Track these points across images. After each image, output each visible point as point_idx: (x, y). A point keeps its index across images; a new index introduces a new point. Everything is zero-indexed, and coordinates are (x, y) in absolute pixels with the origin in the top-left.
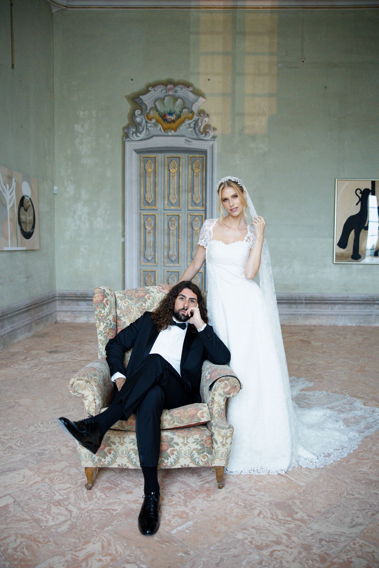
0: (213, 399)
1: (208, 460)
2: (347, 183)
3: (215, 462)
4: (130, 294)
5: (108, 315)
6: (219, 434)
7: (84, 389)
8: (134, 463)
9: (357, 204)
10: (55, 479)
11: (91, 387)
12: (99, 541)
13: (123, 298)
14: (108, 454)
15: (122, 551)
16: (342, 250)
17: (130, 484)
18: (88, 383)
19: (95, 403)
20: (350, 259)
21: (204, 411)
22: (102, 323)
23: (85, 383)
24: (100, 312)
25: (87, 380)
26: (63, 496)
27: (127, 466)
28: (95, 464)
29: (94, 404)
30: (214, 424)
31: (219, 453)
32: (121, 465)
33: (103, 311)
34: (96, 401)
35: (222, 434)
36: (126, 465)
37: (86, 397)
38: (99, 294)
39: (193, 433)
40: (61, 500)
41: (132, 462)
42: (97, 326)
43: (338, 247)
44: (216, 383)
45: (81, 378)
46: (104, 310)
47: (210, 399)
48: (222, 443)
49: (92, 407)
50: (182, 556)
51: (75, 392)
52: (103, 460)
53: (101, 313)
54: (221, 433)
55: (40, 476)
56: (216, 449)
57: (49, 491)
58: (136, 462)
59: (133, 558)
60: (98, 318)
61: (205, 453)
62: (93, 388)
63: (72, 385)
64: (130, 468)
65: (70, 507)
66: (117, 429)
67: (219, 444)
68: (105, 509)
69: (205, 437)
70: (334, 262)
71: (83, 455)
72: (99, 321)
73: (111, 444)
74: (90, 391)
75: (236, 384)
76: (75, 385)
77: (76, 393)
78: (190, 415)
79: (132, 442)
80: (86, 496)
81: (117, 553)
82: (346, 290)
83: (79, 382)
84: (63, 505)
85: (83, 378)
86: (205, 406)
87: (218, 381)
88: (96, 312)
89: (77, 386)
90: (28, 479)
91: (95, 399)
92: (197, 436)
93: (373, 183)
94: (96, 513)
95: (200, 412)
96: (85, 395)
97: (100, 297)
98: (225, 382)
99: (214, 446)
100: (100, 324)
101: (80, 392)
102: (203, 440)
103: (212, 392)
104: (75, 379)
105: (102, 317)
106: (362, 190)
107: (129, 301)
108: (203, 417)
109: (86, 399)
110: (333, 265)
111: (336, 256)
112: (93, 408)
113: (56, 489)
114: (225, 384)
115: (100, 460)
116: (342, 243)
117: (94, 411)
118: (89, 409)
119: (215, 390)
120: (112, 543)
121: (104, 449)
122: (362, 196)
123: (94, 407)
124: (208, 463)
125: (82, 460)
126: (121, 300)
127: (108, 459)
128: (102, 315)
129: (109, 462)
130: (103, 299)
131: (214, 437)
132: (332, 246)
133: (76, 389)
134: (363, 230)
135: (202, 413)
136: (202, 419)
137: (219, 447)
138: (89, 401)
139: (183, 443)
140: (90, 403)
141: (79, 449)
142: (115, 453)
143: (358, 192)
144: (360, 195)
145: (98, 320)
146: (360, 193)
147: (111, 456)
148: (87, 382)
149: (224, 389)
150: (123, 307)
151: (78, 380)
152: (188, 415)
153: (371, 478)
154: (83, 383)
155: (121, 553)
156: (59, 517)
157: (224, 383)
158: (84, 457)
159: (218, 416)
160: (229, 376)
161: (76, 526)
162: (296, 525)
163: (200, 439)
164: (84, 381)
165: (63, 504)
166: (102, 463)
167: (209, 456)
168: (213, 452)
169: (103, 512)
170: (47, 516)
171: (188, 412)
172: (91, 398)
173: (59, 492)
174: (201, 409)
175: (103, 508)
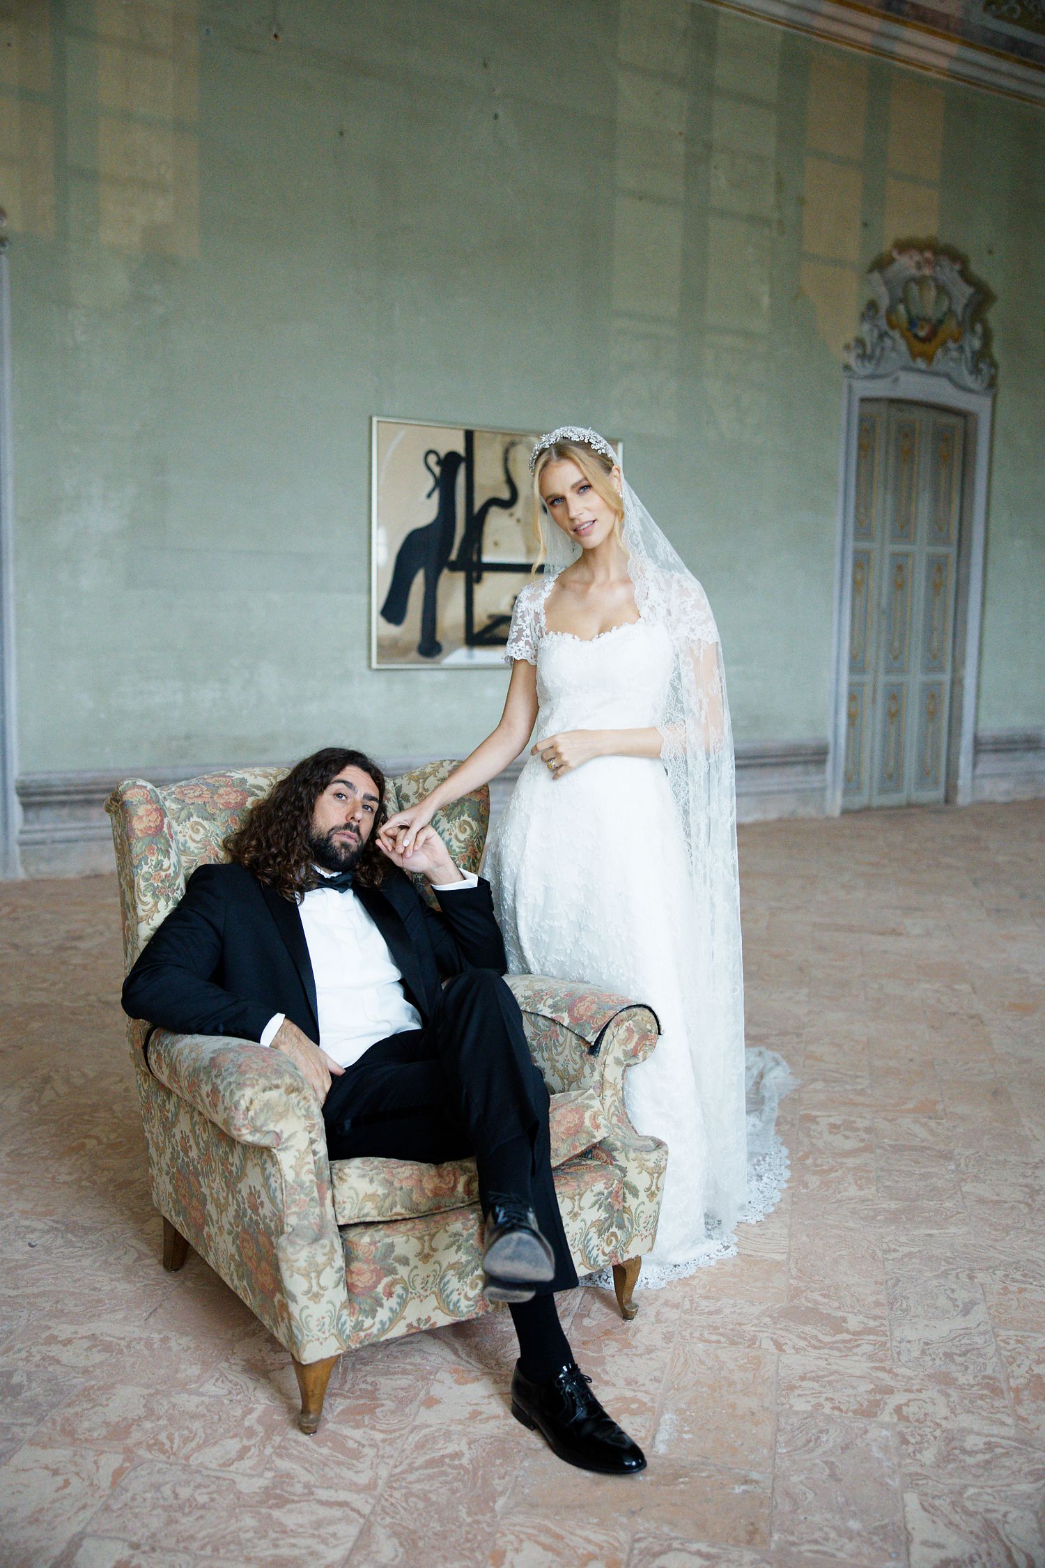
0: (602, 1076)
1: (616, 1247)
2: (402, 432)
3: (630, 1248)
4: (200, 801)
5: (177, 874)
6: (642, 1168)
7: (282, 1116)
8: (451, 1307)
9: (429, 496)
10: (166, 1441)
11: (303, 1103)
12: (521, 1541)
13: (184, 814)
14: (384, 1301)
15: (605, 1538)
16: (392, 630)
17: (404, 1381)
18: (293, 1095)
19: (315, 1153)
20: (414, 654)
21: (595, 1109)
22: (162, 903)
23: (284, 1098)
24: (160, 863)
25: (291, 1085)
26: (261, 1475)
27: (432, 1322)
28: (345, 1341)
29: (310, 1158)
30: (619, 1144)
31: (641, 1221)
32: (415, 1324)
33: (166, 864)
34: (314, 1147)
35: (651, 1164)
36: (429, 1319)
37: (287, 1140)
38: (149, 807)
39: (587, 1178)
40: (275, 1487)
41: (448, 1304)
42: (141, 913)
43: (382, 621)
44: (608, 1031)
45: (275, 1082)
46: (169, 858)
47: (596, 1077)
48: (649, 1189)
49: (306, 1168)
50: (745, 1492)
51: (256, 1130)
52: (368, 1322)
53: (161, 869)
54: (647, 1163)
55: (102, 1453)
56: (633, 1212)
57: (199, 1479)
58: (458, 1301)
59: (651, 1539)
60: (152, 885)
61: (614, 1229)
62: (309, 1107)
63: (248, 1109)
64: (439, 1325)
65: (322, 1494)
66: (399, 1218)
67: (643, 1196)
68: (426, 1461)
69: (616, 1182)
70: (374, 665)
71: (313, 1324)
72: (154, 895)
73: (397, 1265)
74: (299, 1118)
75: (648, 1027)
76: (257, 1105)
77: (258, 1135)
78: (568, 1129)
79: (454, 1243)
80: (325, 1451)
81: (601, 1548)
82: (405, 747)
83: (268, 1094)
84: (296, 1498)
85: (279, 1082)
86: (591, 1097)
87: (612, 1025)
88: (145, 868)
89: (261, 1110)
90: (77, 1474)
91: (312, 1142)
92: (600, 1186)
93: (469, 436)
94: (418, 1481)
95: (588, 1115)
96: (285, 1136)
97: (154, 816)
98: (627, 1024)
99: (627, 1205)
100: (156, 904)
101: (271, 1127)
102: (611, 1192)
103: (599, 1059)
104: (257, 1087)
105: (162, 882)
106: (442, 454)
107: (205, 823)
108: (597, 1127)
109: (286, 1148)
110: (368, 673)
111: (380, 646)
112: (310, 1172)
113: (214, 1466)
114: (629, 1030)
115: (358, 1326)
116: (394, 610)
117: (312, 1177)
118: (297, 1175)
119: (607, 1052)
120: (563, 1533)
121: (375, 1287)
122: (442, 472)
123: (312, 1166)
124: (616, 1256)
125: (309, 1342)
126: (177, 819)
127: (383, 1314)
128: (163, 874)
129: (383, 1323)
130: (162, 821)
131: (626, 1179)
132: (365, 619)
133: (258, 1123)
134: (446, 572)
135: (594, 1117)
136: (596, 1134)
137: (643, 1203)
138: (298, 1151)
139: (571, 1212)
140: (300, 1158)
141: (307, 1307)
142: (405, 1289)
143: (432, 459)
144: (437, 470)
145: (149, 894)
146: (439, 462)
147: (393, 1302)
148: (293, 1091)
149: (625, 1044)
150: (191, 845)
151: (264, 1091)
152: (562, 1129)
153: (884, 1206)
154: (280, 1096)
155: (608, 1542)
156: (331, 1529)
157: (624, 1027)
158: (315, 1331)
159: (619, 1121)
160: (634, 1006)
161: (415, 1532)
162: (875, 1345)
163: (606, 1192)
164: (282, 1090)
165: (294, 1494)
166: (362, 1334)
167: (619, 1233)
168: (626, 1220)
169: (430, 1471)
170: (293, 1541)
171: (559, 1122)
172: (301, 1141)
173: (232, 1468)
174: (588, 1107)
175: (419, 1462)
